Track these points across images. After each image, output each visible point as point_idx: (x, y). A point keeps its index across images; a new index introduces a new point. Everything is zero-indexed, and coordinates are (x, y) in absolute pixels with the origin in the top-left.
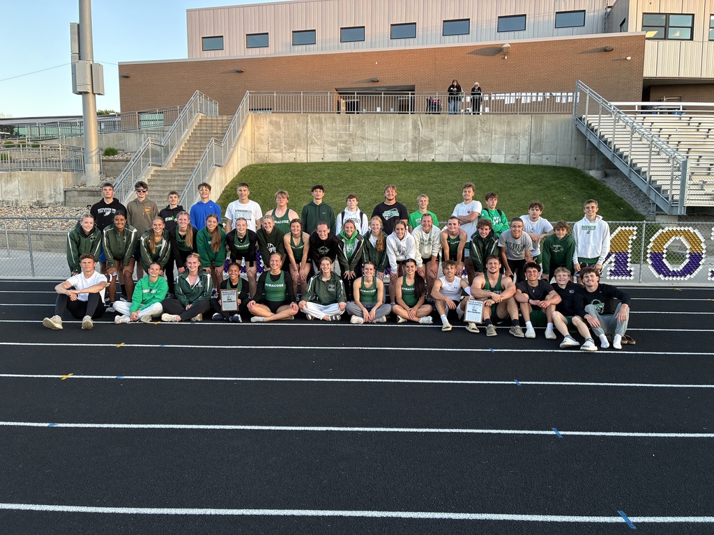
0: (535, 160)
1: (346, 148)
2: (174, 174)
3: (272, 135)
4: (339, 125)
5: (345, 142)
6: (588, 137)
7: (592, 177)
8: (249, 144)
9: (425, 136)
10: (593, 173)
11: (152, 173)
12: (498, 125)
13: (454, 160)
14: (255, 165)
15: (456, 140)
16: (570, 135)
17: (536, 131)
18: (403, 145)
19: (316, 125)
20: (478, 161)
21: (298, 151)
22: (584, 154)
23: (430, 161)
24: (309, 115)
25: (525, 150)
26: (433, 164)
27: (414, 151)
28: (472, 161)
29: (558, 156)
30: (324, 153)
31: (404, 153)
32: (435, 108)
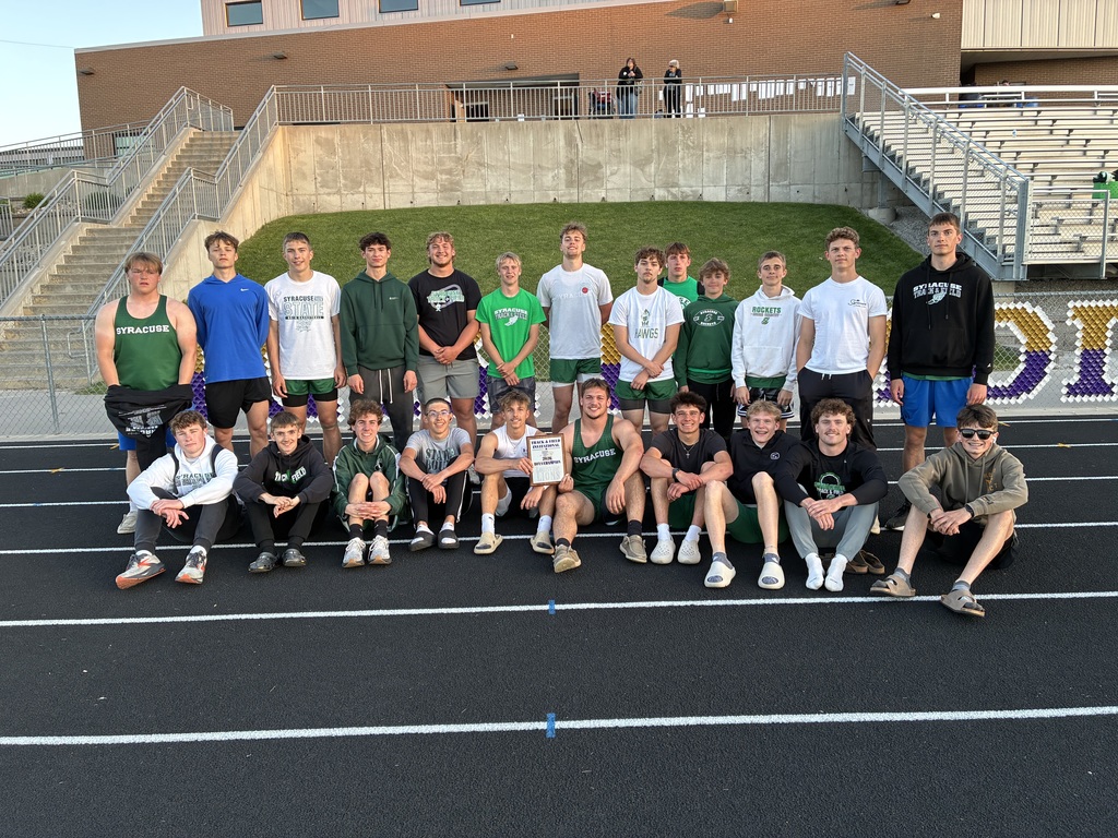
0: (778, 194)
1: (451, 183)
2: (123, 235)
3: (321, 163)
4: (437, 142)
5: (449, 172)
6: (865, 151)
7: (871, 221)
8: (281, 181)
9: (587, 158)
10: (875, 214)
11: (83, 234)
12: (714, 137)
13: (639, 198)
14: (289, 217)
15: (641, 164)
16: (836, 149)
17: (778, 143)
18: (551, 175)
19: (396, 144)
20: (680, 199)
21: (368, 189)
22: (861, 181)
23: (598, 201)
24: (385, 126)
25: (760, 177)
26: (603, 206)
27: (570, 184)
28: (670, 199)
29: (817, 187)
30: (413, 193)
31: (554, 188)
32: (604, 109)
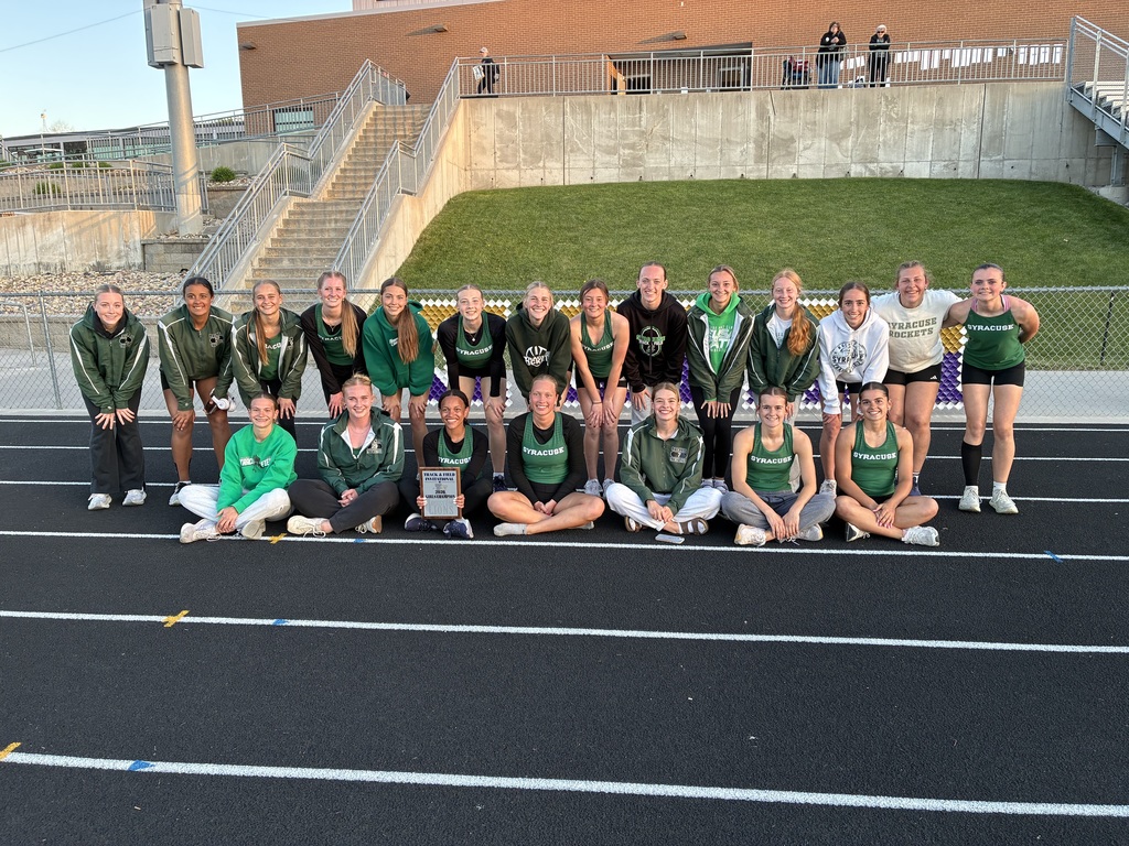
0: (989, 170)
1: (634, 158)
2: (329, 209)
3: (501, 137)
4: (621, 115)
5: (632, 146)
6: (1099, 123)
7: (1106, 200)
8: (461, 155)
9: (780, 131)
10: (1106, 192)
11: (291, 207)
12: (918, 106)
13: (833, 175)
14: (472, 192)
15: (837, 137)
16: (1058, 117)
17: (993, 114)
18: (739, 150)
19: (579, 117)
20: (879, 176)
21: (547, 165)
22: (1086, 157)
23: (789, 177)
24: (568, 99)
25: (970, 151)
26: (795, 184)
27: (759, 159)
28: (867, 175)
29: (1034, 163)
30: (594, 168)
31: (743, 164)
32: (800, 79)
